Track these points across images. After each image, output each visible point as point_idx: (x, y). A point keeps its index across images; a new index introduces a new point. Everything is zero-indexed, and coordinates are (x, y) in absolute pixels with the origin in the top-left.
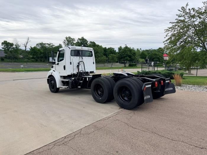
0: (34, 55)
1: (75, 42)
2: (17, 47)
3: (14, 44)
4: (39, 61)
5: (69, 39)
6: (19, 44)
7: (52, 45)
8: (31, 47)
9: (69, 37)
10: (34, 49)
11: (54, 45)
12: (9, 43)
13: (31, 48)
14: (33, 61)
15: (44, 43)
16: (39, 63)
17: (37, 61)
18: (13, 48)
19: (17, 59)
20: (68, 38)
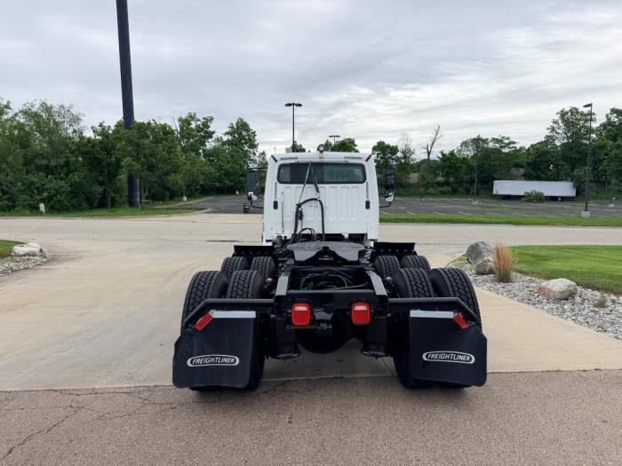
0: (448, 175)
1: (595, 125)
2: (405, 157)
3: (401, 147)
4: (460, 192)
5: (572, 114)
6: (413, 146)
7: (506, 141)
8: (442, 152)
9: (571, 110)
10: (449, 159)
11: (514, 143)
12: (388, 147)
13: (443, 155)
14: (444, 194)
15: (484, 137)
16: (461, 197)
17: (454, 192)
18: (398, 159)
19: (404, 187)
20: (567, 113)
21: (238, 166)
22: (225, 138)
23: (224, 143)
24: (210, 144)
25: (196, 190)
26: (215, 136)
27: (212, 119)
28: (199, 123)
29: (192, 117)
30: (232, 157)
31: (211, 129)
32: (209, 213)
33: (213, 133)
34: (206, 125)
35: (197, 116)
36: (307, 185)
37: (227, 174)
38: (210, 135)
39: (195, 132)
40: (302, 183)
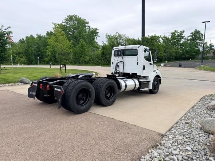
21: (192, 49)
22: (189, 38)
23: (188, 40)
24: (182, 41)
25: (172, 58)
26: (184, 38)
27: (184, 31)
28: (179, 33)
29: (176, 32)
30: (190, 45)
31: (183, 35)
32: (168, 67)
33: (184, 36)
34: (181, 34)
35: (178, 31)
36: (119, 57)
37: (187, 52)
38: (183, 37)
39: (176, 37)
40: (118, 56)
